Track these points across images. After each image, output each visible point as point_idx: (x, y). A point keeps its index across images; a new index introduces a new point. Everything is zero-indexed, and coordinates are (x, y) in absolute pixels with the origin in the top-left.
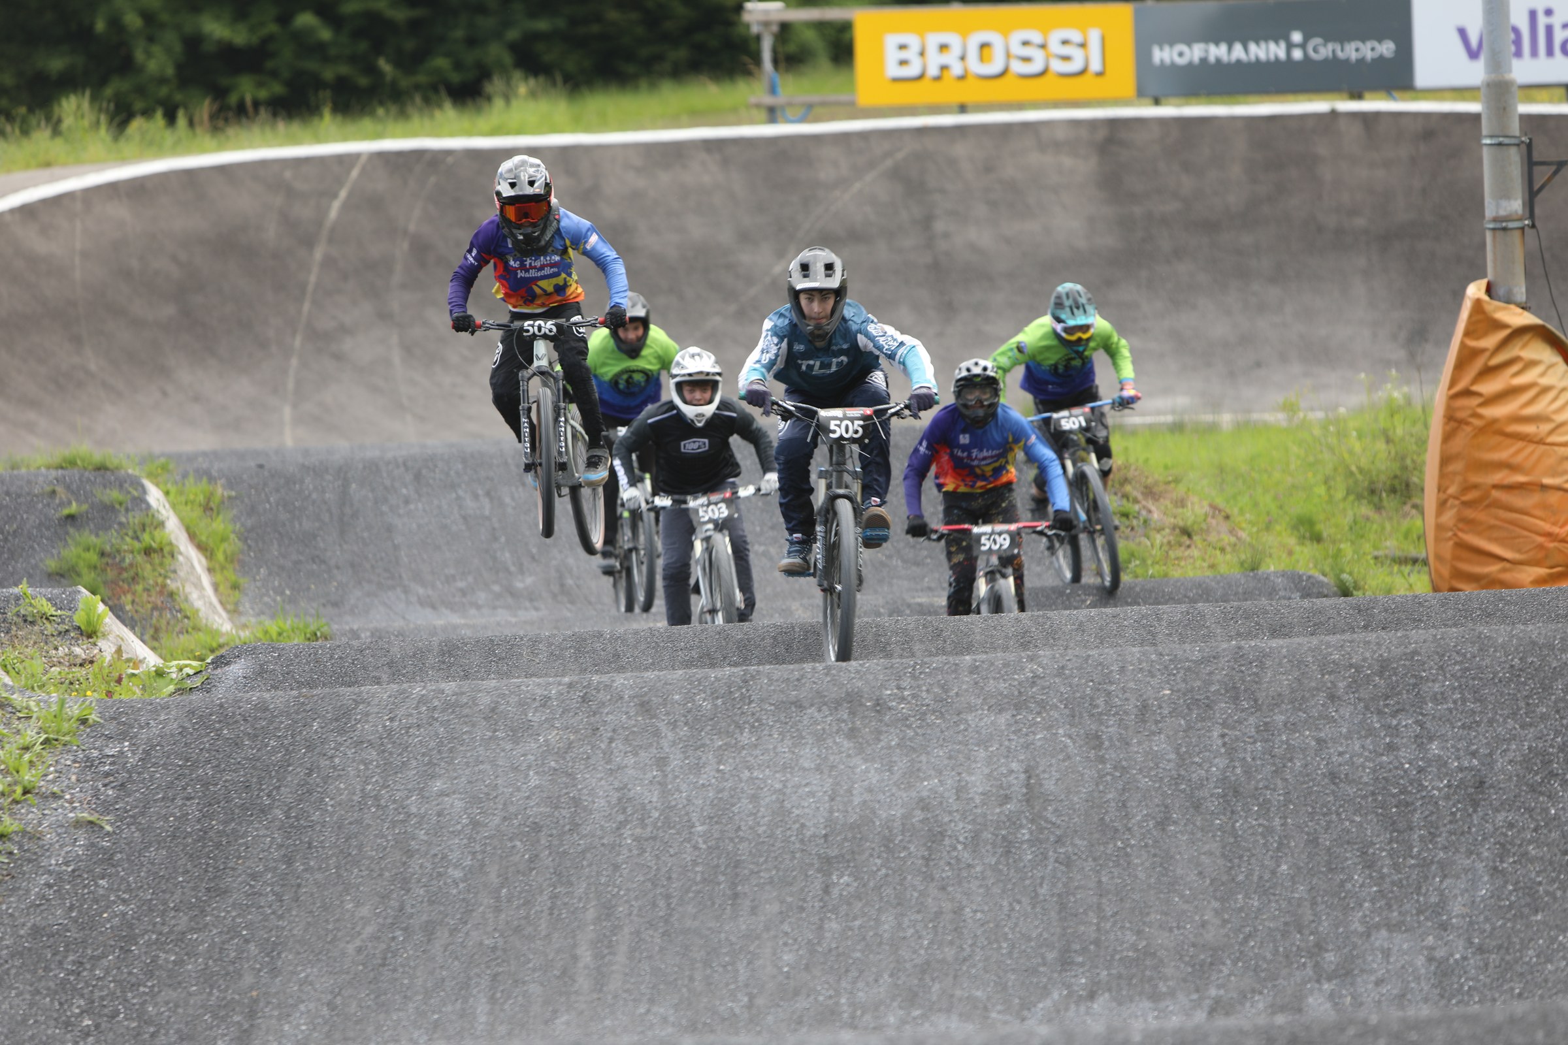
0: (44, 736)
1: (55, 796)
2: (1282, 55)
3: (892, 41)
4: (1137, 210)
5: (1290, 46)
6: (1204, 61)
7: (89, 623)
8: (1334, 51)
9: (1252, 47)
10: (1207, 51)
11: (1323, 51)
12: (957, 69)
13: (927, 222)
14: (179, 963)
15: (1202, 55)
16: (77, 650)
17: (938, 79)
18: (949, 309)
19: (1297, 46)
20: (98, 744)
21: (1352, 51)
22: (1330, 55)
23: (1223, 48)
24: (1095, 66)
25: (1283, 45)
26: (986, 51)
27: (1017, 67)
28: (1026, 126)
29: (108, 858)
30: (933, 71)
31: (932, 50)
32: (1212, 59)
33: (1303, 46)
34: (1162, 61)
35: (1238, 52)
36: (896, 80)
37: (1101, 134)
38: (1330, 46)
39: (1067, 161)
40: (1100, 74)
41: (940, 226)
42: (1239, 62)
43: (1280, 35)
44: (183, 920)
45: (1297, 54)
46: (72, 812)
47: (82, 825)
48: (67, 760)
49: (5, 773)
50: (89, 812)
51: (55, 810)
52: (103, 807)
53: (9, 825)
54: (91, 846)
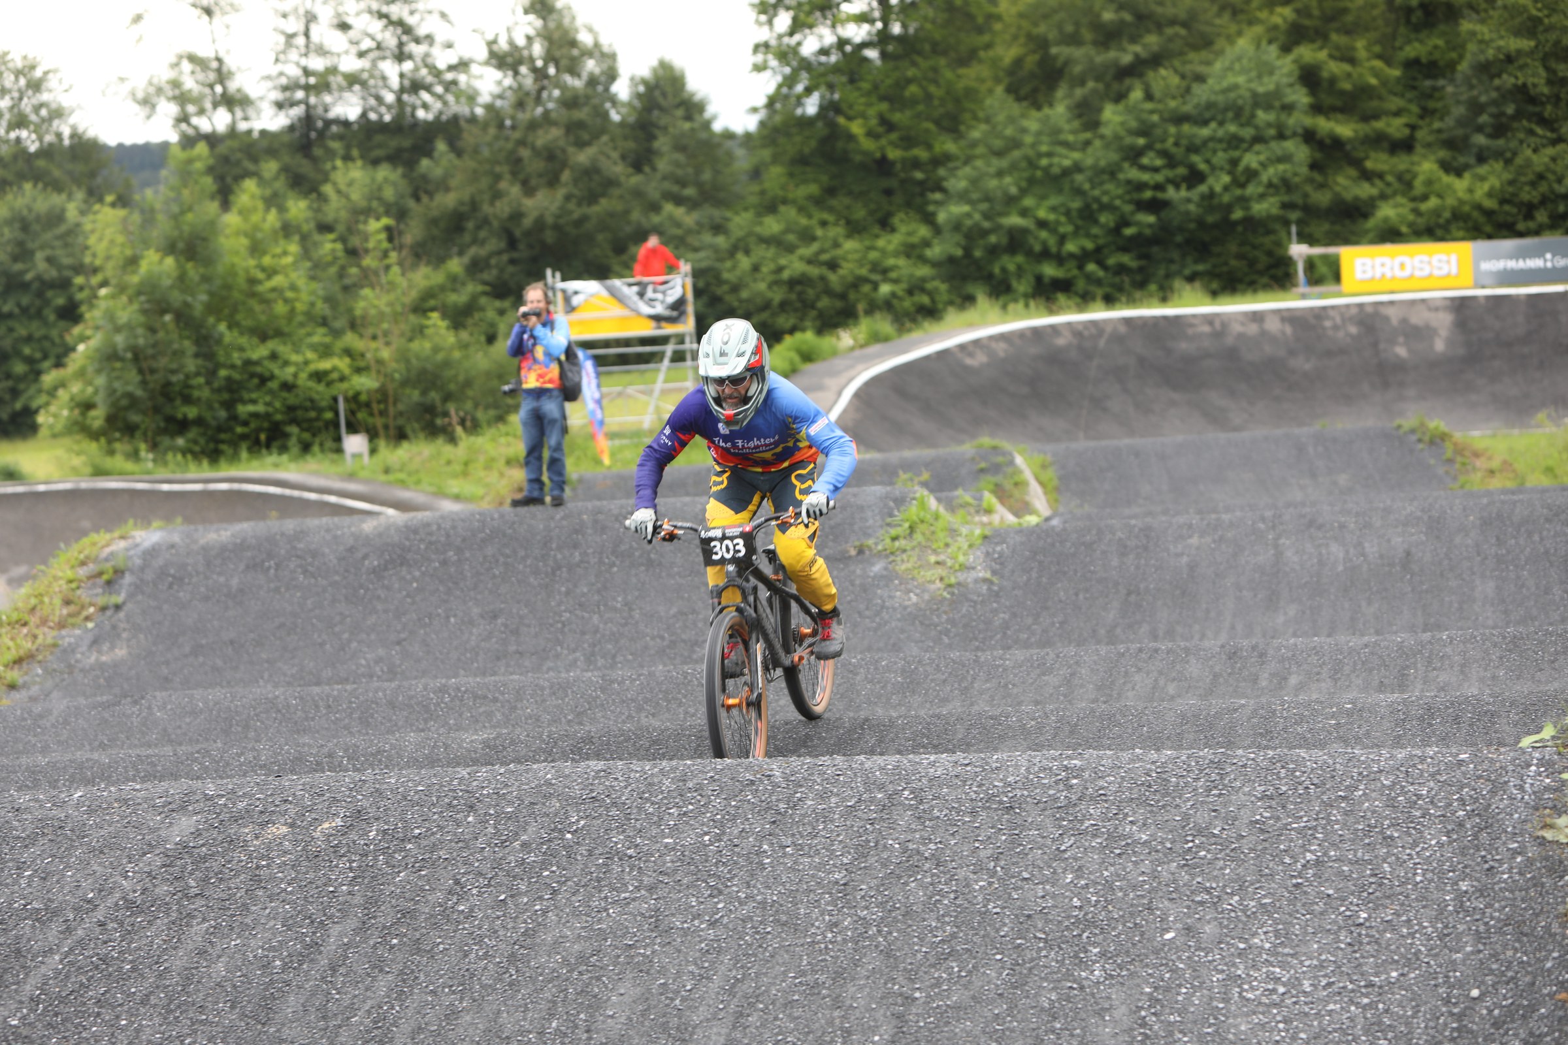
0: (968, 544)
1: (974, 568)
2: (1542, 265)
3: (1358, 262)
4: (1474, 337)
5: (1545, 261)
7: (988, 505)
9: (1528, 261)
12: (1389, 274)
13: (1375, 345)
14: (1028, 638)
15: (1505, 265)
16: (984, 519)
17: (1380, 279)
18: (1386, 385)
19: (1549, 261)
20: (992, 546)
22: (1564, 264)
23: (1514, 262)
24: (1454, 271)
25: (1542, 260)
26: (1403, 266)
28: (1423, 301)
29: (997, 595)
31: (1377, 266)
32: (1509, 268)
33: (1552, 261)
34: (1485, 268)
35: (1521, 264)
36: (1362, 281)
37: (1458, 303)
38: (1564, 260)
39: (1442, 316)
40: (1457, 275)
41: (1382, 346)
42: (1521, 268)
43: (1540, 255)
44: (1030, 621)
45: (1549, 265)
46: (980, 575)
47: (985, 580)
48: (979, 553)
49: (951, 558)
50: (988, 575)
51: (973, 575)
52: (994, 572)
53: (953, 580)
54: (989, 589)
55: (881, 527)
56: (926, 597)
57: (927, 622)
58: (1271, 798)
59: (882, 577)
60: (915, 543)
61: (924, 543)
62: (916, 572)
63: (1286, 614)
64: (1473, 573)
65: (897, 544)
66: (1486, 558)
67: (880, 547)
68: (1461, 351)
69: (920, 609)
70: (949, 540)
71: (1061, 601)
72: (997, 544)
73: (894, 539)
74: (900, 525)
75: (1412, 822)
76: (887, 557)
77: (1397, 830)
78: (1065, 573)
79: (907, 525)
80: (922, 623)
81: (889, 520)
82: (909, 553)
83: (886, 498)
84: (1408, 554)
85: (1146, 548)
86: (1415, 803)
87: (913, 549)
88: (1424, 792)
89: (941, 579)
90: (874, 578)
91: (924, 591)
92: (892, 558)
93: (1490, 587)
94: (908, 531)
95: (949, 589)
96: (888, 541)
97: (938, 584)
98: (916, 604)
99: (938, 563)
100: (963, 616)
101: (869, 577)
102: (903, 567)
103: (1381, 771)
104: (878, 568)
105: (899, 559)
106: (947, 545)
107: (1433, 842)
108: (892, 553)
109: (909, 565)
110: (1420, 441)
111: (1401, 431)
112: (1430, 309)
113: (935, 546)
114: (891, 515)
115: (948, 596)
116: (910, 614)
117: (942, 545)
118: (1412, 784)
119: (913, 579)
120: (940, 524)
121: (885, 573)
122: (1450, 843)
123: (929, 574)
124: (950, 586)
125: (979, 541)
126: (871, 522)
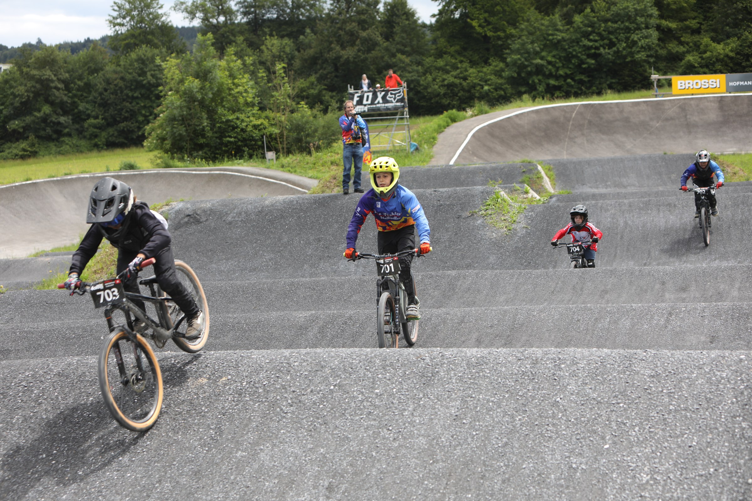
0: (517, 211)
1: (520, 222)
4: (726, 113)
6: (739, 85)
7: (527, 191)
9: (749, 82)
12: (691, 87)
16: (525, 196)
20: (528, 213)
23: (743, 82)
24: (718, 86)
26: (697, 83)
27: (703, 86)
28: (705, 98)
29: (529, 234)
30: (687, 87)
31: (687, 83)
32: (741, 84)
34: (731, 85)
35: (746, 83)
37: (719, 99)
39: (713, 104)
40: (719, 88)
41: (688, 117)
42: (746, 85)
44: (543, 245)
46: (523, 225)
47: (525, 228)
48: (522, 216)
49: (510, 218)
50: (526, 225)
51: (520, 225)
52: (528, 224)
53: (511, 228)
54: (526, 231)
55: (481, 204)
56: (500, 234)
57: (500, 246)
58: (653, 377)
59: (481, 226)
60: (495, 211)
61: (499, 211)
62: (495, 223)
65: (488, 212)
67: (480, 213)
68: (721, 119)
69: (497, 240)
70: (509, 210)
73: (486, 210)
75: (719, 391)
77: (712, 395)
80: (498, 246)
82: (492, 216)
83: (483, 192)
86: (720, 381)
87: (495, 214)
88: (725, 376)
89: (506, 227)
90: (478, 226)
91: (499, 232)
92: (486, 218)
97: (505, 229)
98: (496, 238)
99: (505, 220)
100: (515, 243)
101: (475, 226)
102: (490, 222)
103: (704, 364)
104: (479, 222)
105: (488, 218)
107: (729, 402)
109: (493, 221)
113: (504, 212)
114: (486, 199)
115: (509, 234)
116: (493, 242)
117: (506, 212)
118: (719, 371)
119: (494, 227)
121: (482, 224)
122: (737, 402)
123: (501, 225)
124: (509, 230)
125: (522, 211)
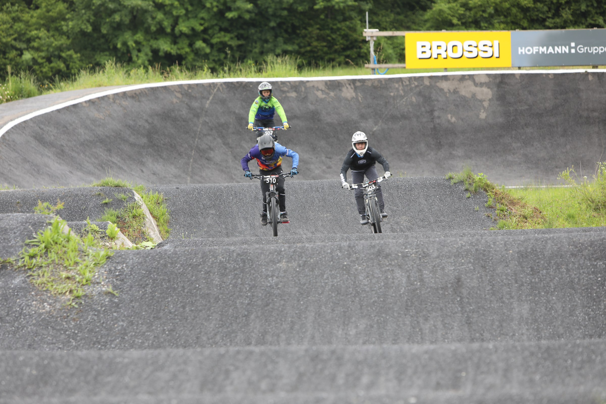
0: (94, 263)
1: (98, 283)
2: (567, 51)
3: (419, 44)
4: (511, 109)
5: (570, 48)
6: (537, 53)
7: (111, 233)
8: (587, 50)
9: (556, 48)
10: (539, 49)
11: (583, 50)
12: (444, 55)
13: (431, 112)
15: (537, 50)
16: (107, 244)
17: (437, 58)
18: (439, 146)
19: (573, 48)
20: (114, 265)
21: (594, 50)
22: (585, 51)
23: (545, 48)
24: (496, 55)
25: (567, 47)
26: (454, 47)
27: (466, 54)
29: (117, 305)
30: (435, 56)
31: (434, 48)
32: (541, 53)
33: (575, 48)
34: (522, 53)
35: (551, 50)
36: (420, 59)
37: (498, 80)
38: (585, 48)
39: (485, 90)
40: (499, 57)
41: (436, 114)
42: (551, 53)
43: (566, 43)
44: (144, 328)
45: (573, 51)
46: (104, 289)
47: (108, 293)
48: (103, 271)
49: (80, 275)
50: (110, 289)
51: (98, 288)
52: (115, 287)
53: (81, 293)
54: (111, 301)
55: (22, 247)
56: (58, 306)
57: (58, 328)
59: (21, 288)
60: (50, 260)
61: (57, 261)
62: (50, 285)
63: (357, 327)
64: (512, 297)
65: (34, 261)
66: (522, 285)
67: (20, 264)
68: (501, 120)
69: (53, 317)
70: (78, 259)
71: (170, 313)
72: (118, 263)
73: (32, 257)
74: (37, 246)
76: (26, 271)
78: (175, 289)
79: (43, 245)
80: (53, 328)
81: (28, 241)
82: (44, 269)
83: (26, 222)
84: (459, 280)
85: (243, 271)
87: (48, 266)
89: (71, 291)
90: (14, 289)
91: (56, 301)
92: (30, 273)
93: (525, 309)
94: (44, 251)
95: (77, 301)
96: (27, 258)
97: (68, 296)
98: (50, 312)
99: (68, 278)
100: (89, 323)
101: (10, 288)
102: (39, 281)
104: (17, 281)
105: (35, 274)
106: (76, 263)
108: (30, 269)
109: (44, 280)
110: (467, 190)
111: (452, 182)
112: (476, 85)
113: (66, 264)
114: (30, 237)
115: (76, 306)
116: (44, 319)
117: (72, 263)
119: (47, 291)
120: (71, 245)
121: (23, 285)
123: (61, 288)
124: (78, 297)
125: (104, 261)
126: (13, 242)
